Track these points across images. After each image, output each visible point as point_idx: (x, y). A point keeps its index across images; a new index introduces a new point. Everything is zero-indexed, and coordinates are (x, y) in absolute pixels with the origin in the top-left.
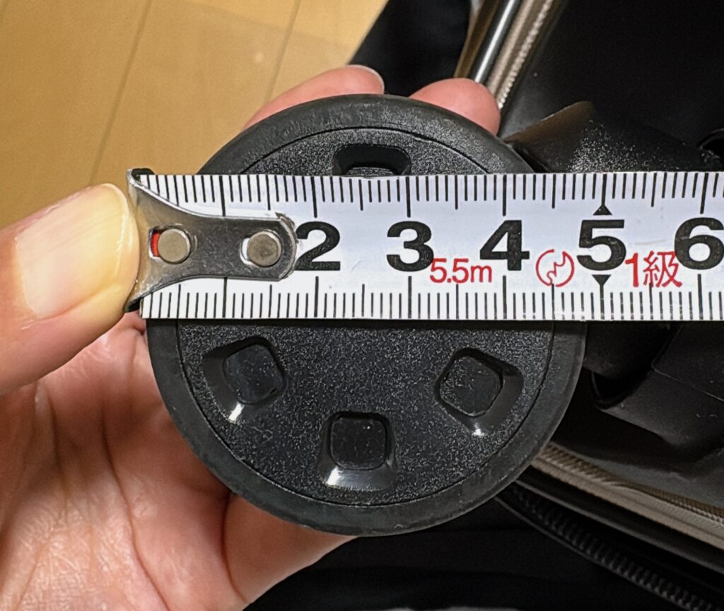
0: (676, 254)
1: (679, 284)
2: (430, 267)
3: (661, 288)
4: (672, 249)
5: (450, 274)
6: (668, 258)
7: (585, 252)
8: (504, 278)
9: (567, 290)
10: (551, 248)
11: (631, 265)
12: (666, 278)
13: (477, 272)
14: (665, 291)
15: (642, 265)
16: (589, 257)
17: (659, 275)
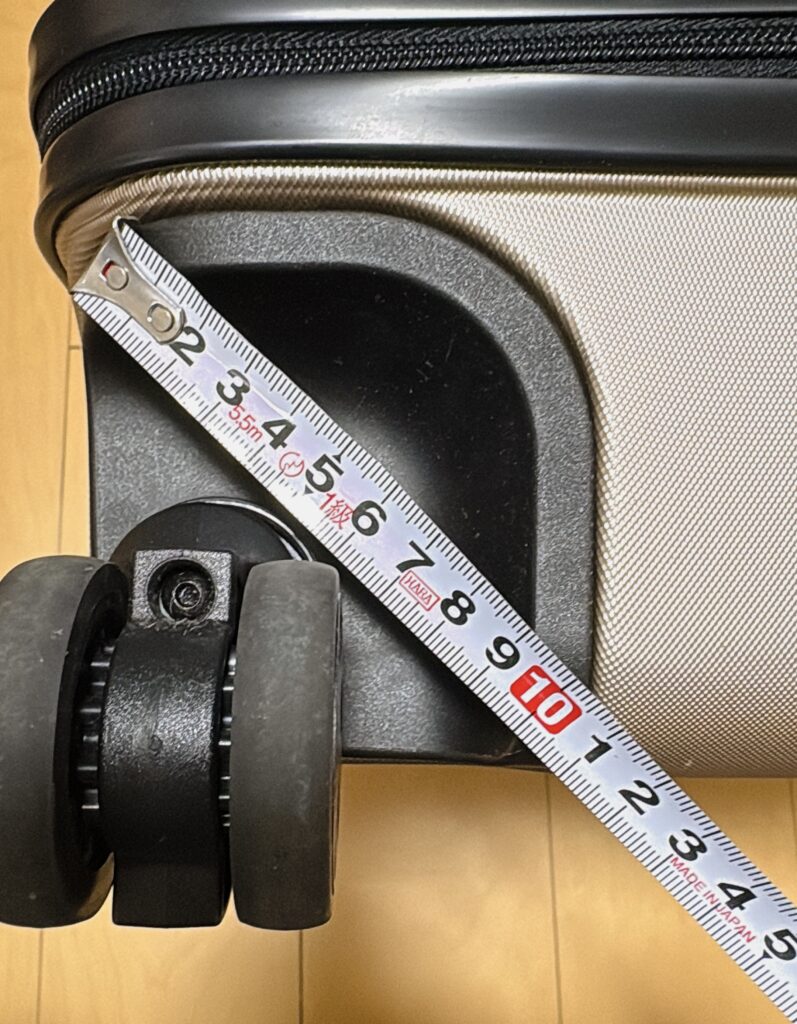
0: (354, 512)
1: (340, 528)
2: (234, 407)
3: (331, 522)
4: (354, 508)
5: (240, 419)
6: (348, 511)
7: (313, 470)
8: (264, 446)
9: (287, 479)
10: (298, 452)
11: (328, 498)
12: (338, 519)
13: (254, 431)
14: (331, 525)
15: (333, 502)
16: (312, 475)
17: (336, 514)
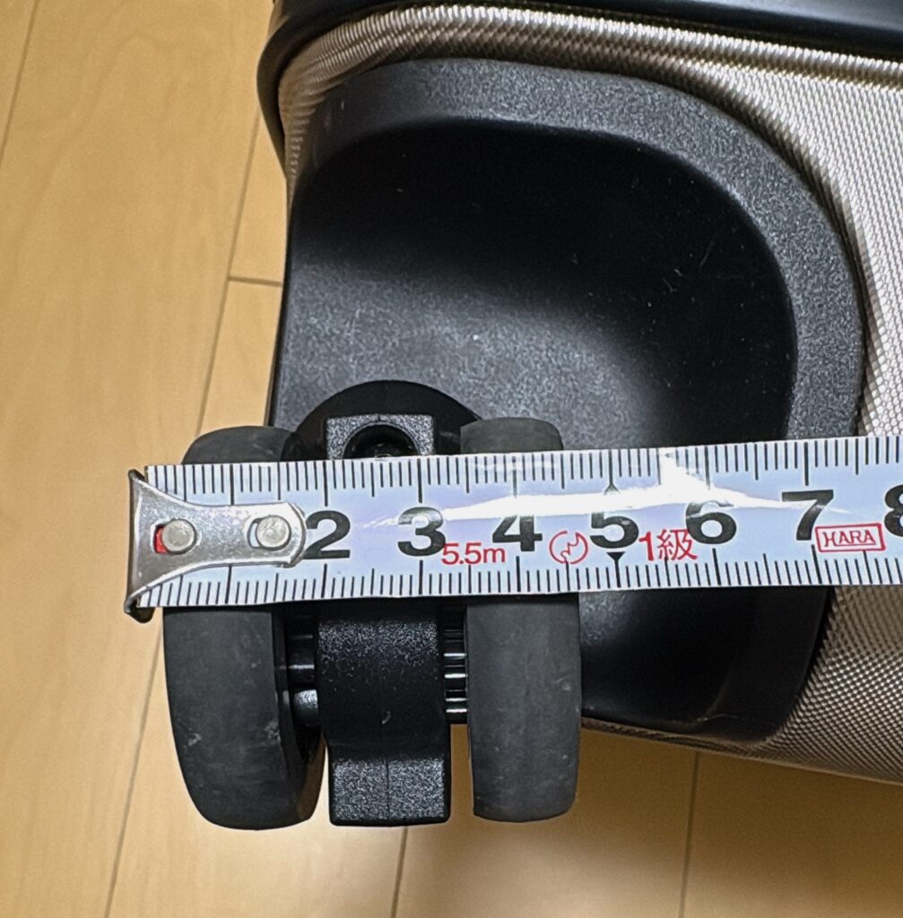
0: (688, 531)
1: (694, 557)
2: (442, 551)
3: (676, 561)
4: (685, 527)
5: (462, 557)
6: (681, 535)
7: (598, 532)
8: (518, 559)
9: (582, 567)
11: (645, 543)
12: (681, 552)
13: (490, 554)
14: (681, 564)
15: (656, 542)
16: (602, 537)
17: (673, 550)
